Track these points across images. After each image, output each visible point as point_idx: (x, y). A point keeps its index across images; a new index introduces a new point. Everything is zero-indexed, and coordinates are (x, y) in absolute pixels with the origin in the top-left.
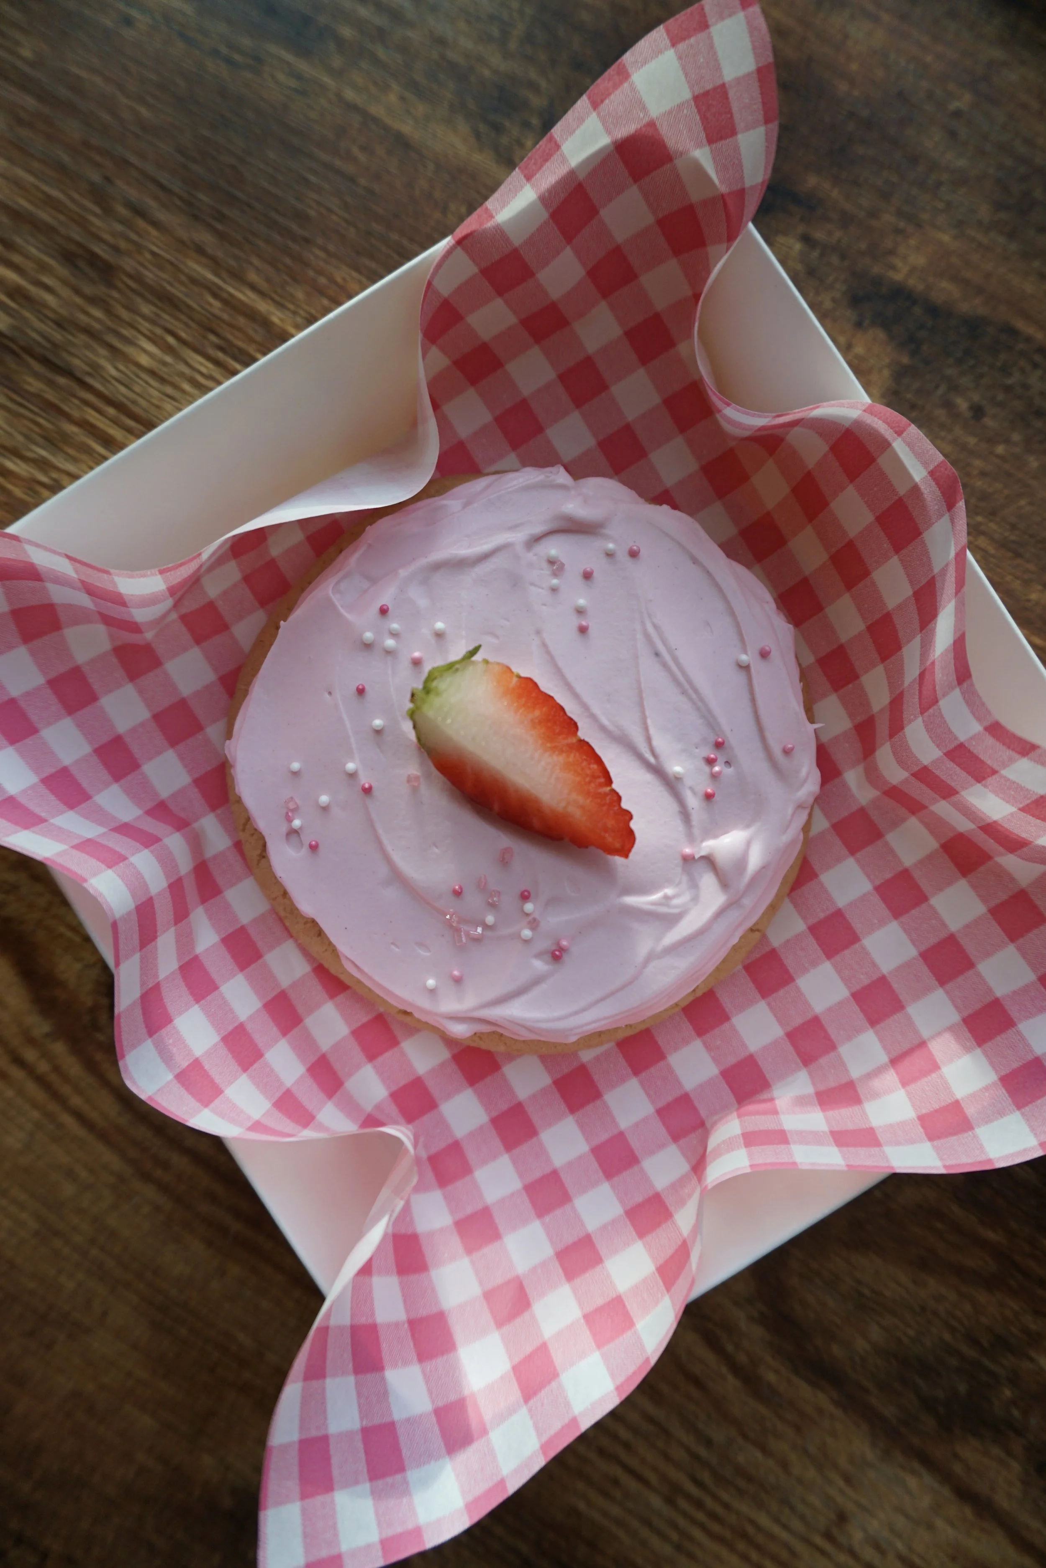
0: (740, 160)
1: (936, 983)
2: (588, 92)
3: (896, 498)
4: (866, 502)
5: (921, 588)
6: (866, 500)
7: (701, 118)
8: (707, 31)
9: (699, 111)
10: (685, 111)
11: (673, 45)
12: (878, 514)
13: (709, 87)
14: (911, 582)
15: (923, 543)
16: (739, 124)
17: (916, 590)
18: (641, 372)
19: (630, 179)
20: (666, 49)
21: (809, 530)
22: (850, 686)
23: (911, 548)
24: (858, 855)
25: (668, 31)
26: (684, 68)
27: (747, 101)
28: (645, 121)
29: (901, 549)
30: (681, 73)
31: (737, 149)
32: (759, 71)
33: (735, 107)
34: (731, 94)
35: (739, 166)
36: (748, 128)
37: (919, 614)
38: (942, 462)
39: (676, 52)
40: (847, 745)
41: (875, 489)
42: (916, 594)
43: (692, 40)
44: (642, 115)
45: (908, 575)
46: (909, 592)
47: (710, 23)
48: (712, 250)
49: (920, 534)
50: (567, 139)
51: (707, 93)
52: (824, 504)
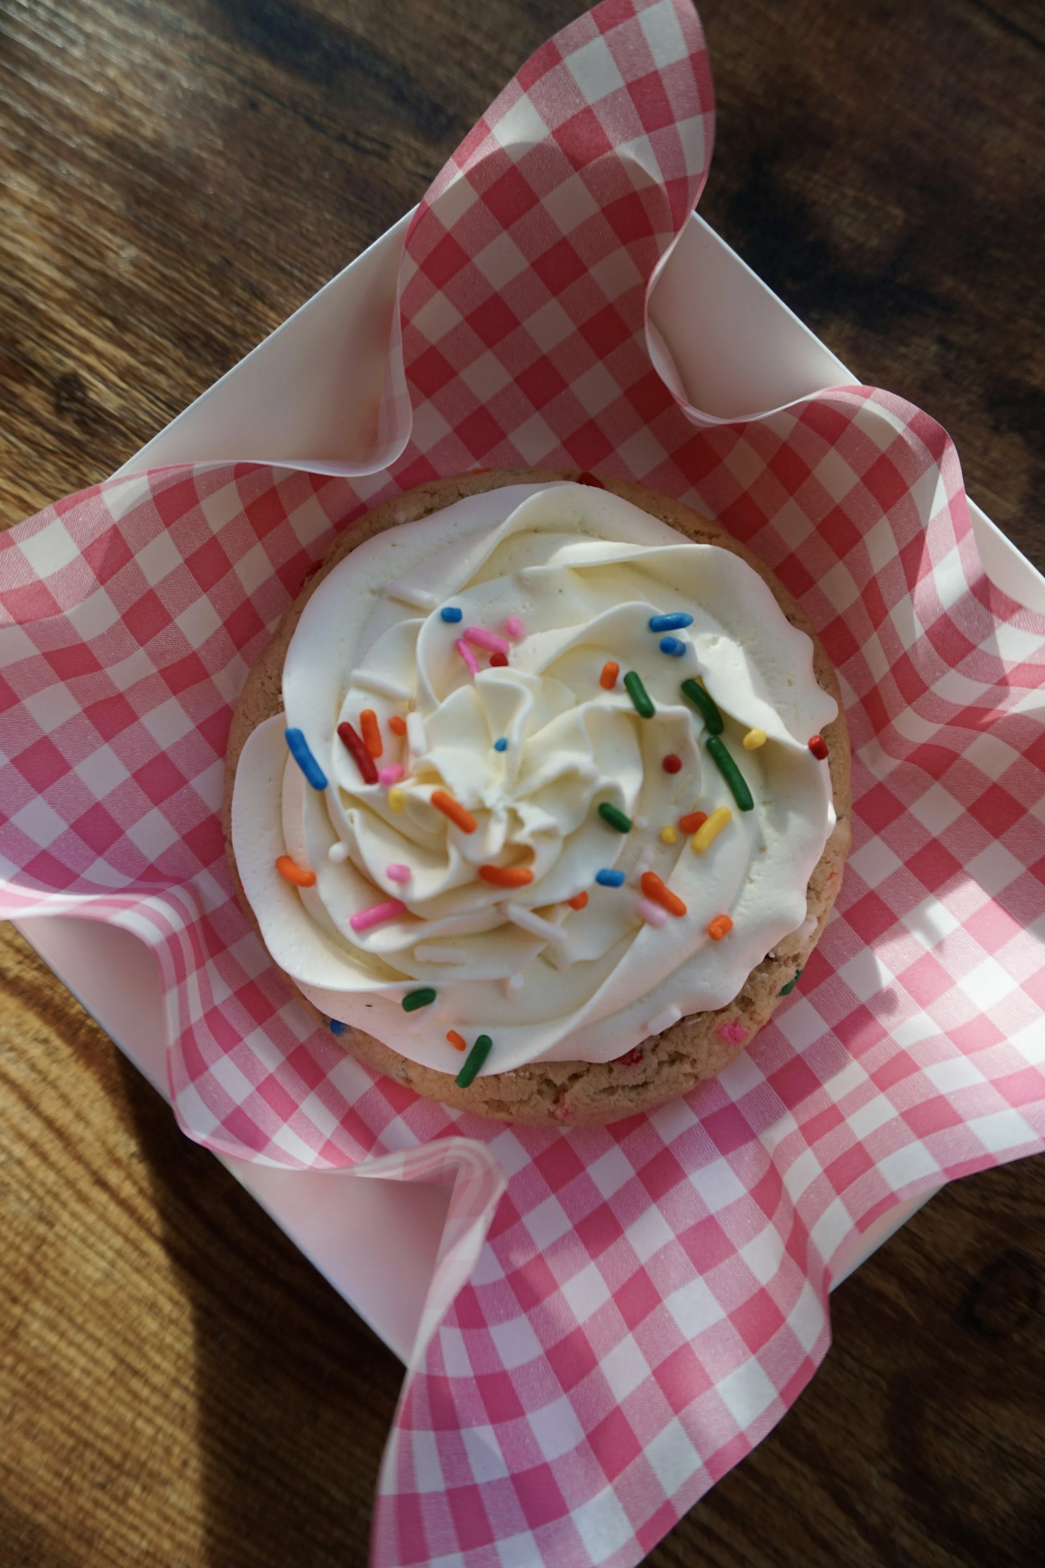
0: (680, 148)
1: (985, 952)
2: (517, 74)
3: (879, 455)
4: (850, 464)
5: (909, 545)
6: (849, 461)
7: (636, 107)
8: (634, 18)
9: (634, 99)
10: (620, 99)
11: (602, 32)
12: (862, 474)
13: (641, 74)
14: (898, 541)
15: (910, 498)
16: (677, 112)
17: (902, 548)
18: (599, 366)
19: (571, 167)
20: (596, 36)
21: (791, 504)
22: (852, 658)
23: (899, 505)
24: (883, 833)
25: (595, 17)
26: (614, 55)
27: (682, 88)
28: (581, 108)
29: (889, 507)
30: (612, 60)
31: (676, 136)
32: (692, 57)
33: (670, 94)
34: (666, 82)
35: (680, 155)
36: (685, 117)
37: (906, 574)
38: (919, 413)
39: (606, 39)
40: (856, 721)
41: (857, 449)
42: (902, 553)
43: (620, 27)
44: (578, 101)
45: (895, 534)
46: (895, 552)
47: (637, 8)
48: (659, 237)
49: (907, 488)
50: (497, 122)
51: (639, 81)
52: (805, 472)
